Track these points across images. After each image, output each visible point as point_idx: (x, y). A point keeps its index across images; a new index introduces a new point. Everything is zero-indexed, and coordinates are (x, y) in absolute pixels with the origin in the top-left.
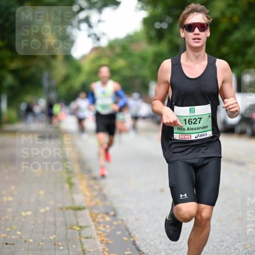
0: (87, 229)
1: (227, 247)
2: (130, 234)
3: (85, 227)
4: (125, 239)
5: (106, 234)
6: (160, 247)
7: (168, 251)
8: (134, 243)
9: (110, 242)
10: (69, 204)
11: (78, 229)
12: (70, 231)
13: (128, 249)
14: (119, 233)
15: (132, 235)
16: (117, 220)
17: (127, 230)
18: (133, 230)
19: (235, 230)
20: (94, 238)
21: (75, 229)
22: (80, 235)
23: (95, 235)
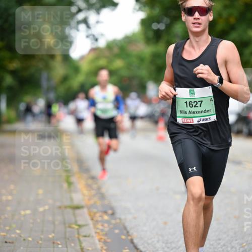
0: (86, 227)
1: (224, 245)
2: (128, 232)
3: (84, 226)
4: (123, 237)
5: (104, 233)
6: (158, 245)
7: (166, 249)
8: (132, 241)
9: (109, 240)
10: (68, 203)
11: (76, 227)
12: (68, 229)
13: (126, 248)
14: (117, 231)
15: (130, 233)
16: (115, 219)
17: (125, 228)
18: (131, 229)
19: (232, 229)
20: (93, 237)
21: (73, 228)
22: (78, 234)
23: (93, 234)
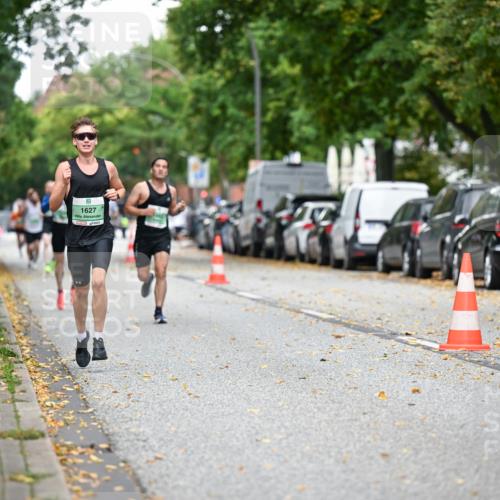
0: (48, 480)
2: (143, 491)
3: (44, 476)
5: (90, 492)
11: (28, 480)
12: (10, 485)
14: (118, 489)
15: (149, 493)
17: (138, 482)
18: (150, 483)
19: (377, 482)
21: (21, 482)
22: (32, 493)
23: (65, 493)
